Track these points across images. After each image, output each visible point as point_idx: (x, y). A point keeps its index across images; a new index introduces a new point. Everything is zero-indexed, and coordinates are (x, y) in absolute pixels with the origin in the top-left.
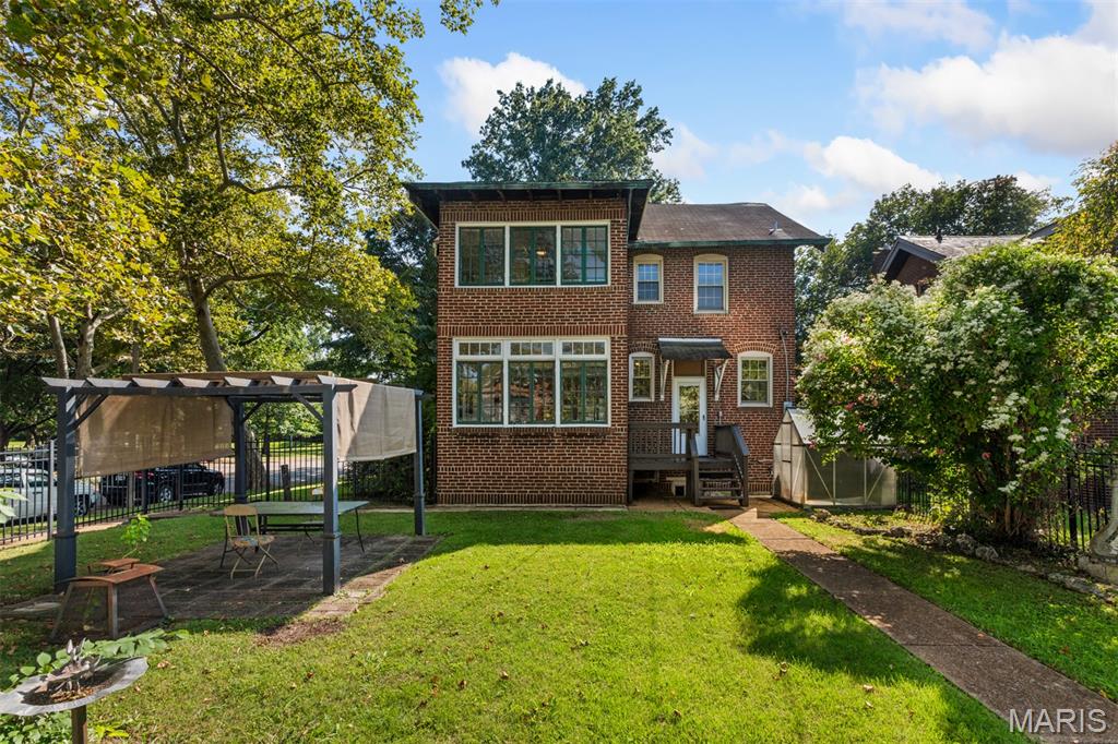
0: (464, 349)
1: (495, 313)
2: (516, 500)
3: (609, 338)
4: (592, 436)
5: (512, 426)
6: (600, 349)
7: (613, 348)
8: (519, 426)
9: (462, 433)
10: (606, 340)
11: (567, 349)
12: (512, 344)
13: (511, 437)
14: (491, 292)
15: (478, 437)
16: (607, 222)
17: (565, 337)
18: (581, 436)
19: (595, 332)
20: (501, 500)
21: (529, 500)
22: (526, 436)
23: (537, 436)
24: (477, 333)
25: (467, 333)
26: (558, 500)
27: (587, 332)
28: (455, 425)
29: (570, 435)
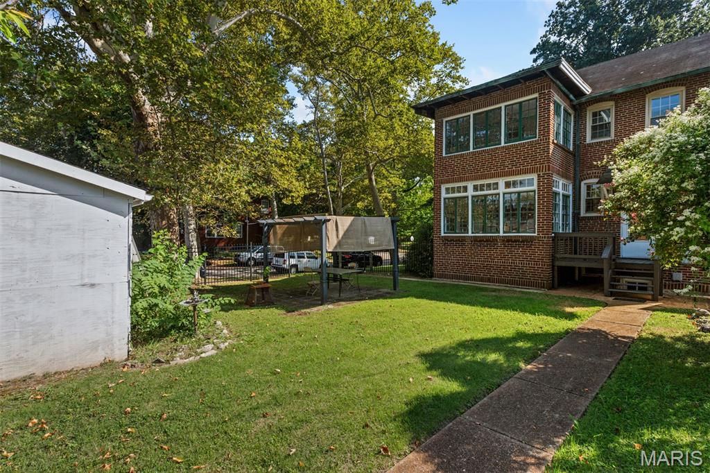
0: (447, 190)
1: (463, 169)
2: (474, 279)
3: (536, 175)
4: (523, 241)
5: (474, 235)
6: (530, 182)
7: (539, 182)
8: (476, 235)
9: (446, 238)
10: (534, 176)
11: (508, 185)
12: (474, 186)
13: (472, 241)
14: (462, 156)
15: (454, 241)
16: (536, 95)
17: (506, 178)
18: (515, 241)
19: (526, 172)
20: (466, 278)
21: (482, 280)
22: (480, 241)
23: (487, 241)
24: (453, 181)
25: (448, 182)
26: (501, 281)
27: (520, 173)
28: (443, 234)
29: (508, 241)
